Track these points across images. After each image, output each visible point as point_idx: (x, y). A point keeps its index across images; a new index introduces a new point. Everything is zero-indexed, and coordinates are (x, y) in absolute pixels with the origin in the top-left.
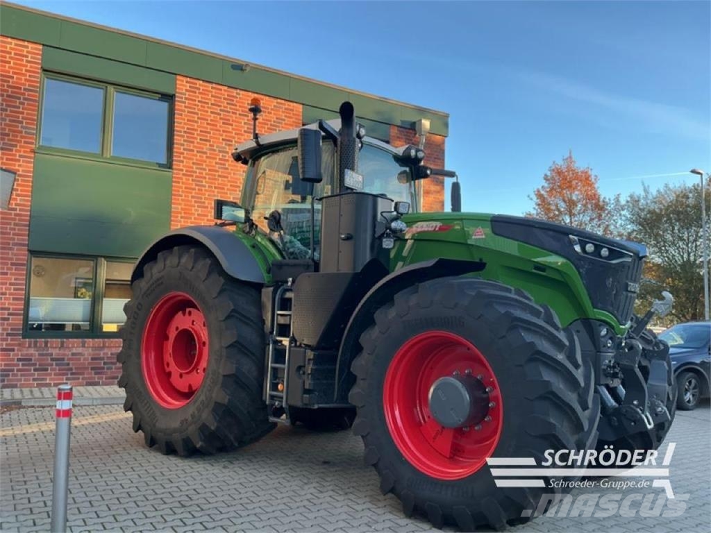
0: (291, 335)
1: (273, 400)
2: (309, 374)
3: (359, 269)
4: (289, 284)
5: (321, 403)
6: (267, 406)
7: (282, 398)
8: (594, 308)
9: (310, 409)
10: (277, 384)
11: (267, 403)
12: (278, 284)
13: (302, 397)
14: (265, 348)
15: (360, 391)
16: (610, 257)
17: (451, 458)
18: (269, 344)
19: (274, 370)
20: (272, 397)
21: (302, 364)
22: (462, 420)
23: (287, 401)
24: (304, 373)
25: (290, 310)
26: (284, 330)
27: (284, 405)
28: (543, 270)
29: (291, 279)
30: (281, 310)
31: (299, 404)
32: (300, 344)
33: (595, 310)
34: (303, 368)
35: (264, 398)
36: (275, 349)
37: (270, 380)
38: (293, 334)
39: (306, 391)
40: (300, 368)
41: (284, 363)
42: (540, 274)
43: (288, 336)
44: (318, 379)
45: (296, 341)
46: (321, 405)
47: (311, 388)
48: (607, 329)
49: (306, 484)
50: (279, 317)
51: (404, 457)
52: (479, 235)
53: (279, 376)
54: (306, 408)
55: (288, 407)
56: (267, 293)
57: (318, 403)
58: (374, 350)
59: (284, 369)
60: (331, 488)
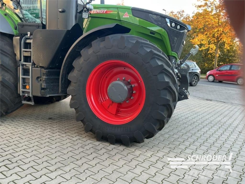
0: (32, 61)
1: (24, 93)
2: (44, 81)
3: (70, 28)
4: (29, 35)
5: (50, 94)
6: (20, 96)
7: (29, 92)
8: (172, 51)
9: (45, 97)
10: (26, 86)
11: (21, 95)
12: (22, 35)
13: (41, 91)
14: (17, 68)
15: (73, 88)
16: (180, 30)
17: (116, 115)
18: (19, 66)
19: (23, 79)
20: (23, 92)
21: (39, 76)
22: (124, 99)
23: (32, 94)
24: (41, 80)
25: (30, 48)
26: (27, 59)
27: (31, 96)
28: (154, 34)
29: (29, 33)
30: (25, 48)
31: (39, 95)
32: (37, 66)
33: (172, 52)
34: (40, 78)
35: (19, 92)
36: (23, 69)
37: (22, 84)
38: (33, 61)
39: (42, 89)
40: (38, 78)
41: (29, 76)
42: (152, 36)
43: (30, 62)
44: (48, 83)
45: (35, 64)
46: (50, 95)
47: (45, 87)
48: (175, 60)
49: (45, 130)
50: (24, 52)
51: (96, 116)
52: (126, 16)
53: (26, 82)
54: (42, 97)
55: (32, 96)
56: (16, 39)
57: (49, 94)
58: (81, 69)
59: (29, 79)
60: (57, 131)
